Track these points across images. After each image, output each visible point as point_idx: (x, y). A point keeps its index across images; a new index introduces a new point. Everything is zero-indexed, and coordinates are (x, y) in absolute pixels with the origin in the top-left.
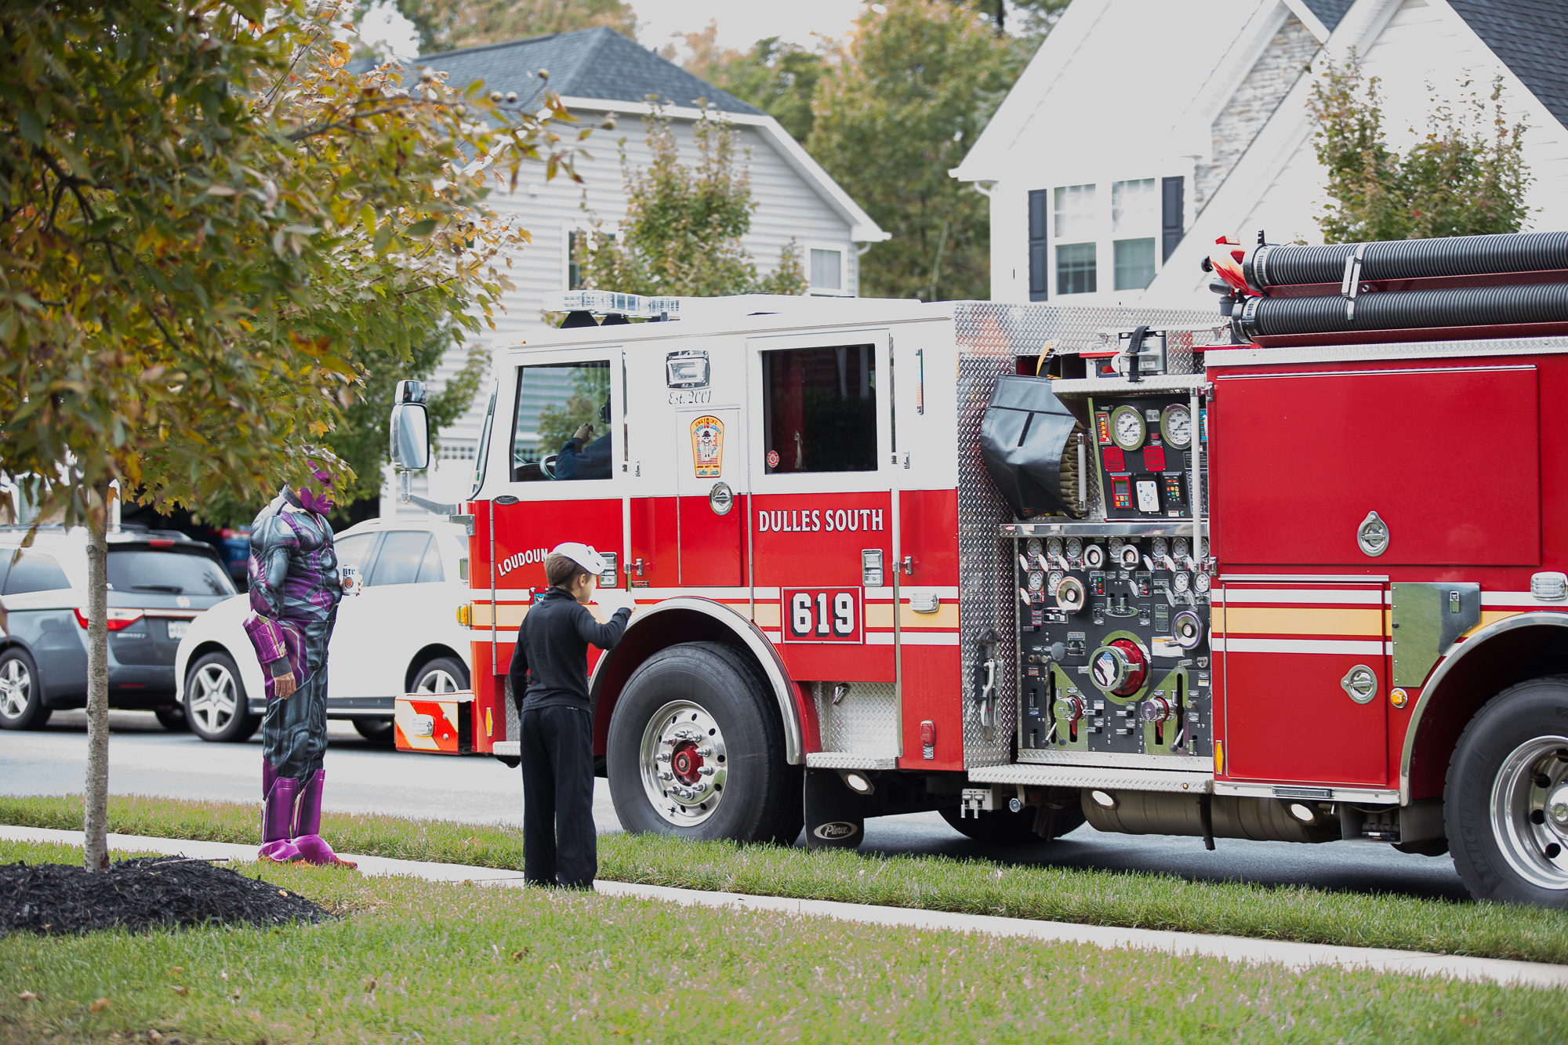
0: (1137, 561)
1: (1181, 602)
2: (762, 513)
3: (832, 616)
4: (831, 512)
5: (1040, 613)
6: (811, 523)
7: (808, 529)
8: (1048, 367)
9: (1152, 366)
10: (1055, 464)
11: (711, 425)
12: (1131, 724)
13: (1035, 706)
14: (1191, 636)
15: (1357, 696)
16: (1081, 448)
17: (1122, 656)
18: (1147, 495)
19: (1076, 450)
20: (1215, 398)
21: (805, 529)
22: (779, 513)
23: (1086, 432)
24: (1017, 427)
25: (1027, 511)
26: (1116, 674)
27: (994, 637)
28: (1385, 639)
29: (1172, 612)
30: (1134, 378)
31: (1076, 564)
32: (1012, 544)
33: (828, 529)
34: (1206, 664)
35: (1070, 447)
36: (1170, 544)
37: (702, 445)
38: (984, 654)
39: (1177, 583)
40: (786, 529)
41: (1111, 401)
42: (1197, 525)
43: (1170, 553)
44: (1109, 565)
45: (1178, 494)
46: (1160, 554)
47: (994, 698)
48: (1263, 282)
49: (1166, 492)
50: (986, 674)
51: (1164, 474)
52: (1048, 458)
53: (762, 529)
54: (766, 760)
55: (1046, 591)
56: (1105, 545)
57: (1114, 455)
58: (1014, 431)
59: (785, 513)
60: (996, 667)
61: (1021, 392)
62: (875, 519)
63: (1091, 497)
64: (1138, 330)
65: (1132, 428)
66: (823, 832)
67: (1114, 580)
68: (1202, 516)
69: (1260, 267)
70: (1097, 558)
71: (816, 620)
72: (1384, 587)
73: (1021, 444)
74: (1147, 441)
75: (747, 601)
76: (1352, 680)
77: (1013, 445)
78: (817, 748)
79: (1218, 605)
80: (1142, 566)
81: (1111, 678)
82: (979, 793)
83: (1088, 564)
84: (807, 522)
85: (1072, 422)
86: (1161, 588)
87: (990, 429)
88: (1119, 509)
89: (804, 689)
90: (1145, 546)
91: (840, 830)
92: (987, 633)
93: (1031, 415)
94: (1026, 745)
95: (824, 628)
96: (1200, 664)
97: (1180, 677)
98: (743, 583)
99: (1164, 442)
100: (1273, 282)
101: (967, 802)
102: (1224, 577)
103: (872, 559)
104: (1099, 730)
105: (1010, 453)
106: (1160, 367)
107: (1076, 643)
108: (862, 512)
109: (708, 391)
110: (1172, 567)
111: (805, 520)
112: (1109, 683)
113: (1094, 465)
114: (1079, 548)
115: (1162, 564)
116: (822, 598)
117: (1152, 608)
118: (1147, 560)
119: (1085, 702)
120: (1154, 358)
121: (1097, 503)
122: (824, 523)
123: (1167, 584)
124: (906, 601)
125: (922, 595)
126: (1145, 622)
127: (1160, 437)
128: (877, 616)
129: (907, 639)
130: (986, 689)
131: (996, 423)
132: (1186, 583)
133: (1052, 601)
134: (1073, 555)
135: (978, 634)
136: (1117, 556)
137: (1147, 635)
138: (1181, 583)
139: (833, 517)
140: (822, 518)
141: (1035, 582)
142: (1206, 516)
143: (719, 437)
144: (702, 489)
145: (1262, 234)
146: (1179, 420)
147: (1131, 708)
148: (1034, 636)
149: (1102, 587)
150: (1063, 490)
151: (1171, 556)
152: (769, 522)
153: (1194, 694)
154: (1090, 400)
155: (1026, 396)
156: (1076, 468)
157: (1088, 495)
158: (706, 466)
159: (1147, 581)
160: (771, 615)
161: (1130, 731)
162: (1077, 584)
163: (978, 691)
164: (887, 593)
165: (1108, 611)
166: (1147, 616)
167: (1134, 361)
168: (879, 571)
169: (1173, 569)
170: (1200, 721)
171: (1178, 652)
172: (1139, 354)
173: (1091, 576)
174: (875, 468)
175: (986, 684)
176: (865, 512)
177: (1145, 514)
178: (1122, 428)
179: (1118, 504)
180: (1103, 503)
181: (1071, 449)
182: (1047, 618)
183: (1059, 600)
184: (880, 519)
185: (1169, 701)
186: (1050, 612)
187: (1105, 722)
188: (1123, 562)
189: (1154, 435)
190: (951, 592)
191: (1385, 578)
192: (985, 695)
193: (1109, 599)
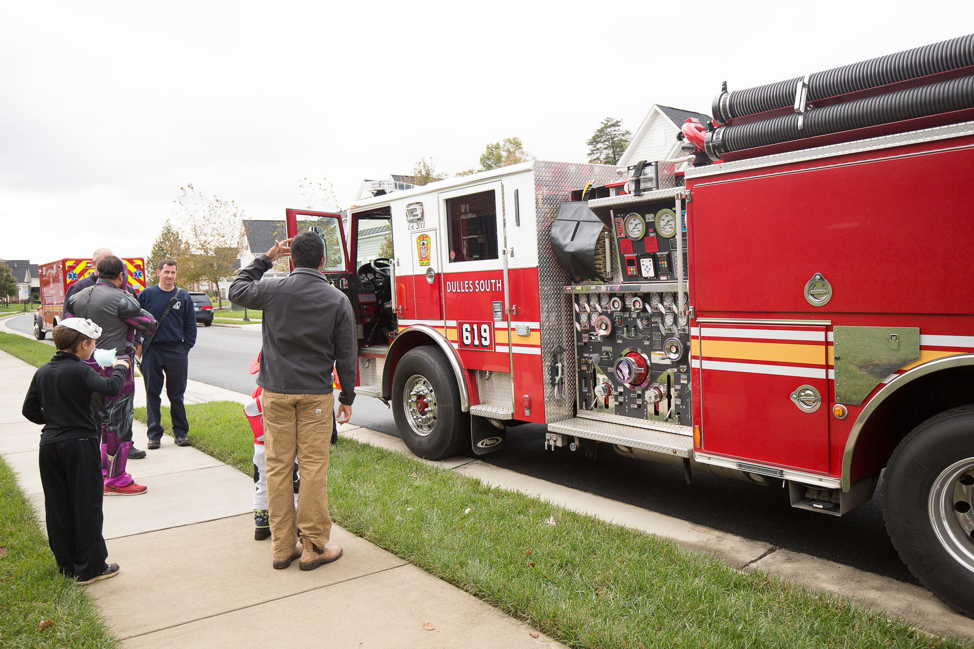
0: (641, 307)
1: (669, 332)
2: (448, 283)
3: (480, 336)
4: (477, 282)
5: (587, 335)
6: (469, 288)
7: (468, 291)
8: (588, 195)
9: (649, 185)
10: (592, 250)
11: (425, 239)
12: (639, 402)
13: (585, 387)
14: (675, 353)
15: (805, 408)
16: (607, 241)
17: (633, 363)
18: (647, 267)
19: (605, 242)
20: (692, 200)
21: (467, 291)
22: (455, 282)
23: (610, 232)
24: (571, 230)
25: (577, 279)
26: (630, 373)
27: (561, 350)
28: (827, 367)
29: (664, 338)
30: (638, 193)
31: (606, 308)
32: (571, 297)
33: (477, 291)
34: (685, 370)
35: (600, 240)
36: (661, 296)
37: (422, 249)
38: (556, 359)
39: (666, 320)
40: (459, 291)
41: (624, 210)
42: (681, 286)
43: (662, 302)
44: (625, 309)
45: (666, 266)
46: (655, 302)
47: (562, 383)
48: (726, 116)
49: (659, 265)
50: (557, 370)
51: (658, 254)
52: (587, 247)
53: (448, 291)
54: (453, 408)
55: (590, 323)
56: (622, 298)
57: (627, 243)
58: (568, 233)
59: (458, 282)
60: (563, 366)
61: (573, 210)
62: (498, 285)
63: (613, 269)
64: (640, 163)
65: (637, 227)
66: (482, 444)
67: (628, 318)
68: (684, 279)
69: (724, 105)
70: (618, 305)
71: (473, 338)
72: (827, 329)
73: (572, 240)
74: (646, 234)
75: (443, 327)
76: (799, 396)
77: (568, 240)
78: (477, 402)
79: (696, 337)
80: (644, 310)
81: (627, 376)
82: (554, 437)
83: (613, 309)
84: (467, 287)
85: (602, 225)
86: (656, 323)
87: (556, 232)
88: (630, 276)
89: (471, 373)
90: (646, 298)
91: (492, 442)
92: (558, 347)
93: (579, 223)
94: (581, 408)
95: (476, 342)
96: (681, 370)
97: (669, 376)
98: (441, 319)
99: (657, 234)
100: (734, 116)
101: (548, 440)
102: (699, 320)
103: (497, 306)
104: (621, 403)
105: (566, 245)
106: (654, 185)
107: (607, 353)
108: (492, 281)
109: (423, 222)
110: (663, 311)
111: (466, 286)
112: (626, 379)
113: (615, 251)
114: (607, 299)
115: (657, 309)
116: (475, 326)
117: (651, 334)
118: (647, 306)
119: (613, 386)
120: (650, 180)
121: (618, 273)
122: (475, 287)
123: (660, 321)
124: (514, 329)
125: (522, 326)
126: (647, 343)
127: (655, 231)
128: (500, 337)
129: (516, 350)
130: (557, 378)
131: (559, 228)
132: (672, 320)
133: (592, 329)
134: (604, 303)
135: (552, 348)
136: (629, 303)
137: (649, 350)
138: (669, 320)
139: (478, 284)
140: (473, 284)
141: (584, 318)
142: (687, 279)
143: (429, 245)
144: (423, 271)
145: (725, 84)
146: (667, 219)
147: (639, 392)
148: (584, 348)
149: (621, 321)
150: (597, 266)
151: (662, 304)
152: (451, 287)
153: (678, 387)
154: (612, 211)
155: (576, 212)
156: (604, 253)
157: (612, 268)
158: (424, 259)
159: (648, 319)
160: (453, 335)
161: (639, 406)
162: (606, 320)
163: (553, 379)
164: (504, 325)
165: (625, 335)
166: (648, 340)
167: (637, 182)
168: (500, 313)
169: (664, 312)
170: (682, 404)
171: (668, 362)
172: (640, 177)
173: (615, 315)
174: (498, 258)
175: (557, 375)
176: (493, 281)
177: (646, 279)
178: (631, 227)
179: (629, 273)
180: (621, 273)
181: (601, 241)
182: (591, 338)
183: (597, 329)
184: (500, 285)
185: (662, 389)
186: (592, 335)
187: (625, 399)
188: (633, 308)
189: (651, 230)
190: (536, 325)
191: (828, 323)
192: (557, 382)
193: (625, 328)
